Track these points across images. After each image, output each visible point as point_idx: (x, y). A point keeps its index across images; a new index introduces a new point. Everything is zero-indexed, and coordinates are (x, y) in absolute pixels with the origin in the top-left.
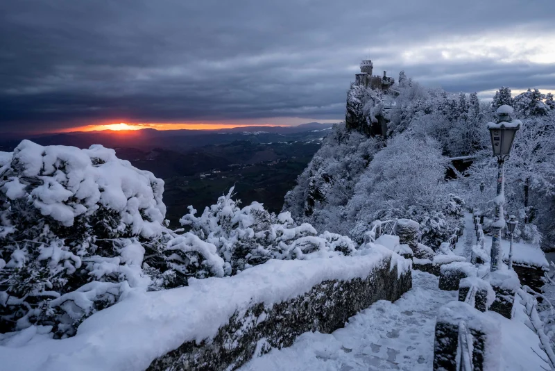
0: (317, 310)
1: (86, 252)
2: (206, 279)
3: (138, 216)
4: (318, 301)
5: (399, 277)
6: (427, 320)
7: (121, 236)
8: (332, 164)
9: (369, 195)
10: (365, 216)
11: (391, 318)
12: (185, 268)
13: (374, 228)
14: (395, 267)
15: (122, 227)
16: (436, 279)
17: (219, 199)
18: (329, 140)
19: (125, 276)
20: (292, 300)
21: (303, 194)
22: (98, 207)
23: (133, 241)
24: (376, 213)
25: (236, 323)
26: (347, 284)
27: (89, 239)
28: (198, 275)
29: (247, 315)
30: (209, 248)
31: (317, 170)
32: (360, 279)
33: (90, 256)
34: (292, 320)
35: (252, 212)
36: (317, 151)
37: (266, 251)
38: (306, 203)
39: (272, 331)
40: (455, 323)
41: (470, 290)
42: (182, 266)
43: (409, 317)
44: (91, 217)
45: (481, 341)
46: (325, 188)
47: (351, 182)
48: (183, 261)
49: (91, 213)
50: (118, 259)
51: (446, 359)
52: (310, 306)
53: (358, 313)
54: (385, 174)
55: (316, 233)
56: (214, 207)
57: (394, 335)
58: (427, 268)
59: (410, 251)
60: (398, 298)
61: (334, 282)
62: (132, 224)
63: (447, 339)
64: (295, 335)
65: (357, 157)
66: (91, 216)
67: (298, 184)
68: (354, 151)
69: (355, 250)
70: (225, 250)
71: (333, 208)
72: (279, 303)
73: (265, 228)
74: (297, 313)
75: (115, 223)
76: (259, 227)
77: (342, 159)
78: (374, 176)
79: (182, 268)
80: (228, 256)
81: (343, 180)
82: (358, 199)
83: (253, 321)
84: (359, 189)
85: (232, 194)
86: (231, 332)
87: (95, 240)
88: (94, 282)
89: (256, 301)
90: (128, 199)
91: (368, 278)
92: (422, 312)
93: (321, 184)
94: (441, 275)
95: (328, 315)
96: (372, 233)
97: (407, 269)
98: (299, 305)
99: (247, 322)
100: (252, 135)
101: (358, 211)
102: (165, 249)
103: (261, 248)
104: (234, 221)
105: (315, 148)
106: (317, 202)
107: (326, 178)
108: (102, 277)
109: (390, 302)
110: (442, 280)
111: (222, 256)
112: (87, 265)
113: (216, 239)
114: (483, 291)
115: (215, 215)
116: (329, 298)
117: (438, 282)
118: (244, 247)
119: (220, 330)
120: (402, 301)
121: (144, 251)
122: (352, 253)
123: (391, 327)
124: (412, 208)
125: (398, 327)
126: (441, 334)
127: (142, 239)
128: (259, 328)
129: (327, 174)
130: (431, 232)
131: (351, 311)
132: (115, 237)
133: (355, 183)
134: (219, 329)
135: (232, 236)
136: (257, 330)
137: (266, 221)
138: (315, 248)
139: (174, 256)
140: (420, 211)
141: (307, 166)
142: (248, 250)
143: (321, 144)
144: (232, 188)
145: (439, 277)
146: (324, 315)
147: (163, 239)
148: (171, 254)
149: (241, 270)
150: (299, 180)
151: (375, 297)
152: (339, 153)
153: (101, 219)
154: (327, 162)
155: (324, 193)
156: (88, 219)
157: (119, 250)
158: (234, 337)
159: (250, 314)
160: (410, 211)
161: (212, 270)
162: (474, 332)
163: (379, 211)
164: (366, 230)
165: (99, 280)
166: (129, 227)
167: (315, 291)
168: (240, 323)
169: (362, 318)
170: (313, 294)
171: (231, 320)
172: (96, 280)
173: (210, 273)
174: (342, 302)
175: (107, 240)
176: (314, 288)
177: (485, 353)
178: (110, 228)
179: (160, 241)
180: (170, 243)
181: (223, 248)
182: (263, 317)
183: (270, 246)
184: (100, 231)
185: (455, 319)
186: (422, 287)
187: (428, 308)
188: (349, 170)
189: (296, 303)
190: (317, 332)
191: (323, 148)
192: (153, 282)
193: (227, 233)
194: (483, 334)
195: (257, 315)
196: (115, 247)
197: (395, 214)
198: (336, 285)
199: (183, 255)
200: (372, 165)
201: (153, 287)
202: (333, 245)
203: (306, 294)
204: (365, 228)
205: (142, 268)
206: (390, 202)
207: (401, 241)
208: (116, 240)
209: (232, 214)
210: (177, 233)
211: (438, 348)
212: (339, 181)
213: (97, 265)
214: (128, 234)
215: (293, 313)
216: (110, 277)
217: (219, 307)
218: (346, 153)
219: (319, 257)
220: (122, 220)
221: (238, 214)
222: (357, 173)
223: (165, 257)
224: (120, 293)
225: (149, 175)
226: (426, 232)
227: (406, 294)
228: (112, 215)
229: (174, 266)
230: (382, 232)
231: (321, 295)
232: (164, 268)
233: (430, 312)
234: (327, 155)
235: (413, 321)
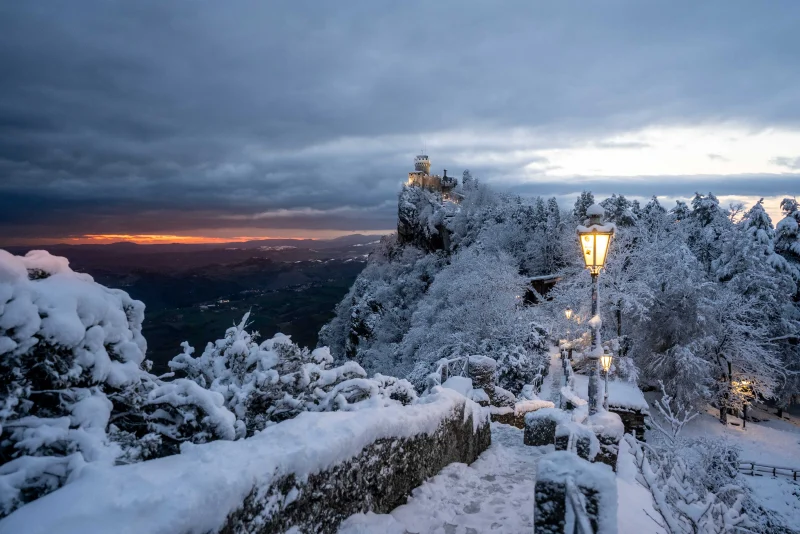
0: (370, 480)
1: (13, 412)
2: (207, 444)
3: (104, 354)
4: (370, 469)
5: (475, 431)
6: (515, 485)
7: (73, 385)
8: (382, 288)
9: (430, 327)
10: (426, 354)
11: (468, 486)
12: (175, 431)
13: (439, 369)
14: (470, 417)
15: (75, 372)
16: (520, 432)
17: (228, 331)
18: (376, 256)
19: (78, 445)
20: (335, 469)
21: (343, 328)
22: (35, 341)
23: (93, 392)
24: (441, 350)
25: (254, 506)
26: (410, 443)
27: (19, 391)
28: (196, 439)
29: (270, 493)
30: (213, 399)
31: (361, 296)
32: (426, 435)
33: (19, 417)
34: (335, 497)
35: (275, 347)
36: (360, 272)
37: (297, 402)
38: (348, 341)
39: (307, 515)
40: (560, 480)
41: (570, 438)
42: (171, 427)
43: (490, 483)
44: (24, 357)
45: (594, 502)
46: (373, 320)
47: (406, 311)
48: (172, 420)
49: (24, 350)
50: (67, 420)
51: (550, 532)
52: (359, 476)
53: (424, 482)
54: (450, 298)
55: (365, 374)
56: (221, 343)
57: (473, 509)
58: (508, 419)
59: (485, 397)
60: (475, 459)
61: (392, 440)
62: (93, 366)
63: (551, 503)
64: (339, 519)
65: (413, 278)
66: (24, 355)
67: (336, 316)
68: (409, 271)
69: (416, 398)
70: (237, 402)
71: (384, 347)
72: (317, 473)
73: (294, 369)
74: (342, 486)
75: (65, 366)
76: (286, 368)
77: (393, 281)
78: (436, 302)
79: (171, 431)
80: (242, 410)
81: (396, 309)
82: (416, 332)
83: (279, 502)
84: (417, 319)
85: (247, 322)
86: (246, 520)
87: (29, 391)
88: (25, 458)
89: (284, 472)
90: (87, 329)
91: (437, 433)
92: (507, 476)
93: (367, 314)
94: (526, 426)
95: (384, 488)
96: (437, 375)
97: (485, 420)
98: (345, 475)
99: (270, 504)
100: (274, 251)
101: (416, 348)
102: (146, 403)
103: (288, 397)
104: (249, 361)
105: (359, 267)
106: (363, 339)
107: (374, 307)
108: (39, 449)
109: (465, 465)
110: (527, 433)
111: (232, 410)
112: (12, 433)
113: (224, 388)
114: (585, 439)
115: (222, 354)
116: (386, 464)
117: (522, 435)
118: (264, 398)
119: (230, 519)
120: (480, 463)
121: (112, 406)
122: (413, 402)
123: (469, 498)
124: (485, 342)
125: (479, 498)
126: (543, 498)
127: (108, 389)
128: (288, 512)
129: (375, 302)
130: (511, 371)
131: (416, 480)
132: (63, 387)
133: (412, 312)
134: (228, 517)
135: (246, 383)
136: (285, 515)
137: (295, 359)
138: (364, 394)
139: (159, 413)
140: (496, 345)
141: (348, 292)
142: (270, 401)
143: (366, 262)
144: (247, 315)
145: (523, 430)
146: (380, 488)
147: (143, 388)
148: (153, 411)
149: (260, 430)
150: (338, 310)
151: (446, 459)
152: (390, 274)
153: (41, 359)
154: (374, 285)
155: (371, 327)
156: (18, 361)
157: (69, 407)
158: (250, 528)
159: (274, 491)
160: (484, 347)
161: (218, 430)
162: (584, 491)
163: (445, 347)
164: (429, 373)
165: (32, 455)
166: (87, 371)
167: (366, 453)
168: (260, 505)
169: (431, 489)
170: (364, 459)
171: (247, 501)
172: (28, 454)
173: (214, 434)
174: (403, 468)
175: (49, 392)
176: (365, 450)
177: (600, 517)
178: (56, 374)
179: (137, 390)
180: (153, 393)
181: (234, 400)
182: (294, 494)
183: (302, 394)
184: (39, 378)
185: (560, 475)
186: (503, 444)
187: (513, 470)
188: (404, 295)
189: (340, 472)
190: (370, 513)
191: (370, 267)
192: (124, 453)
193: (240, 378)
194: (597, 492)
195: (285, 493)
196: (62, 401)
197: (464, 351)
198: (394, 444)
199: (172, 410)
200: (433, 288)
201: (123, 460)
202: (388, 391)
203: (354, 458)
204: (427, 370)
205: (107, 432)
206: (457, 335)
207: (474, 384)
208: (65, 391)
209: (247, 352)
210: (164, 379)
211: (539, 517)
212: (391, 310)
213: (30, 431)
214: (86, 381)
215: (337, 487)
216: (53, 448)
217: (229, 482)
218: (399, 273)
219: (370, 406)
220: (76, 361)
221: (255, 352)
222: (414, 299)
223: (145, 415)
224: (68, 472)
225: (122, 295)
226: (504, 372)
227: (484, 454)
228: (59, 352)
229: (159, 427)
230: (449, 374)
231: (375, 459)
232: (142, 431)
233: (516, 475)
234: (375, 277)
235: (496, 489)
